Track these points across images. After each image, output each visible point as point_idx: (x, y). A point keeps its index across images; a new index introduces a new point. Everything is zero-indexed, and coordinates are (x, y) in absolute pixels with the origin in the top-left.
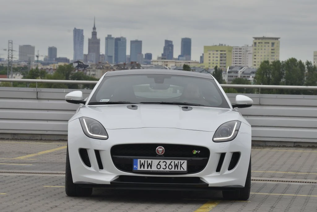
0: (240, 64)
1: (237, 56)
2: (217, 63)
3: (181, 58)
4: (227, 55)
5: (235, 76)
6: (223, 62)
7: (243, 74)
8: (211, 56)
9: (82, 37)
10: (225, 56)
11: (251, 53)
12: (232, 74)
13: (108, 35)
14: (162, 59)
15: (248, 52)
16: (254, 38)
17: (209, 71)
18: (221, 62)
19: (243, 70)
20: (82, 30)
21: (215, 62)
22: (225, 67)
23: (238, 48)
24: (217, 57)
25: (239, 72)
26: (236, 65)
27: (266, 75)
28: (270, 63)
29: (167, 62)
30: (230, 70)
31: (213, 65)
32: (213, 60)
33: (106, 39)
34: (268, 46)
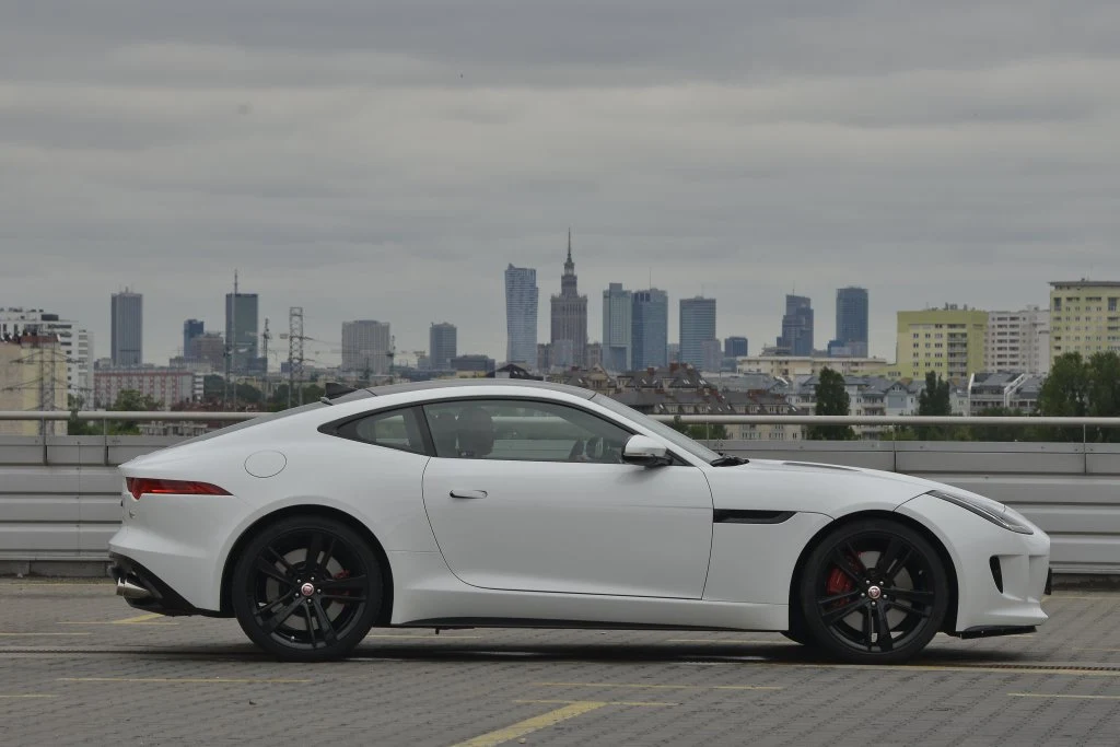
0: (1014, 364)
1: (1006, 341)
2: (939, 365)
3: (835, 350)
4: (970, 339)
5: (993, 403)
6: (957, 359)
7: (1018, 396)
8: (922, 341)
9: (534, 292)
10: (964, 340)
11: (1047, 332)
12: (986, 397)
13: (612, 285)
14: (778, 353)
15: (1039, 329)
16: (1052, 284)
17: (911, 388)
18: (952, 360)
19: (1018, 382)
20: (533, 272)
21: (933, 360)
22: (964, 374)
23: (1008, 316)
24: (938, 345)
25: (1006, 389)
26: (1000, 367)
27: (1074, 397)
28: (1085, 360)
29: (787, 362)
30: (978, 384)
31: (929, 370)
32: (928, 355)
33: (605, 297)
34: (1099, 309)
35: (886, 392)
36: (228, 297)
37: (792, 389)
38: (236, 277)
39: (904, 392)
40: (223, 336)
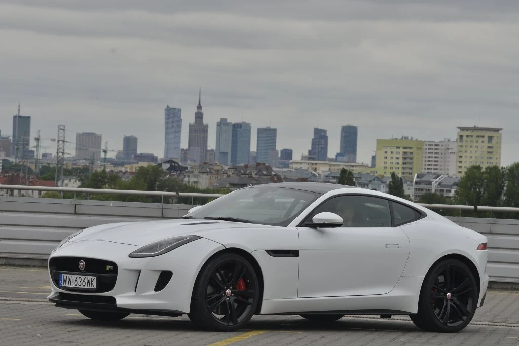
0: (436, 169)
1: (432, 157)
2: (398, 168)
3: (339, 158)
4: (414, 155)
5: (426, 190)
6: (407, 166)
7: (439, 187)
8: (389, 155)
9: (180, 121)
10: (411, 156)
11: (454, 153)
12: (422, 186)
13: (222, 119)
14: (309, 159)
15: (450, 151)
16: (459, 128)
17: (384, 180)
18: (405, 166)
19: (440, 179)
20: (180, 110)
21: (394, 166)
22: (410, 174)
23: (434, 144)
24: (397, 158)
25: (433, 183)
26: (429, 171)
27: (475, 189)
28: (483, 170)
29: (316, 164)
30: (418, 180)
31: (392, 171)
32: (392, 163)
33: (218, 125)
34: (483, 142)
35: (370, 182)
36: (15, 117)
37: (320, 178)
38: (19, 106)
39: (379, 182)
40: (11, 138)
